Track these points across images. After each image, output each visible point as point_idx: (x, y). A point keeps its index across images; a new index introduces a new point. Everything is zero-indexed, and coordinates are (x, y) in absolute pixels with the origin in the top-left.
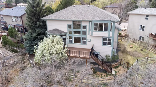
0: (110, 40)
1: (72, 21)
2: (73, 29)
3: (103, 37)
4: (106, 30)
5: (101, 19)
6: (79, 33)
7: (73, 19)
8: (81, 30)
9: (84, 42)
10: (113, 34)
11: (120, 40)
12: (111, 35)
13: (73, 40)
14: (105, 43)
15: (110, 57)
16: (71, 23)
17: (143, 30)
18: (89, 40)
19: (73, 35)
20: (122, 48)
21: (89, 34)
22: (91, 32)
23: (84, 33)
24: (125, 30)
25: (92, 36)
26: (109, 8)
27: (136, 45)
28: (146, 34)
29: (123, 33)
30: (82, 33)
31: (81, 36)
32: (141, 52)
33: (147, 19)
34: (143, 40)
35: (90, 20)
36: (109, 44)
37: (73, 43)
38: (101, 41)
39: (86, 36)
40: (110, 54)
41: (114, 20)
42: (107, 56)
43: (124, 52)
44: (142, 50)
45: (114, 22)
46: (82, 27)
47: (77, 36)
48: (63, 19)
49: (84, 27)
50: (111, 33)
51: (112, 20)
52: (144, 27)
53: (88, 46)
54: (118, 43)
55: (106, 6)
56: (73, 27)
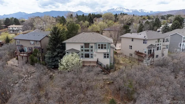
0: (108, 55)
1: (84, 43)
2: (84, 49)
3: (104, 53)
4: (105, 48)
5: (102, 42)
6: (88, 51)
7: (84, 42)
8: (90, 49)
9: (92, 57)
10: (110, 51)
11: (116, 57)
12: (108, 52)
13: (84, 56)
14: (105, 57)
15: (109, 66)
16: (83, 45)
17: (131, 48)
18: (95, 55)
19: (84, 53)
20: (117, 62)
21: (95, 51)
22: (96, 50)
23: (92, 51)
24: (120, 50)
25: (97, 52)
26: (107, 30)
27: (127, 59)
28: (132, 51)
29: (118, 52)
30: (90, 51)
31: (90, 53)
32: (130, 63)
33: (132, 41)
34: (132, 56)
35: (95, 42)
36: (108, 57)
37: (84, 58)
38: (103, 55)
39: (93, 53)
40: (109, 64)
41: (110, 42)
42: (107, 65)
43: (118, 63)
44: (130, 62)
45: (110, 43)
46: (90, 47)
47: (87, 53)
48: (78, 42)
49: (92, 47)
50: (108, 50)
51: (108, 42)
52: (131, 46)
53: (95, 59)
54: (114, 58)
55: (104, 29)
56: (84, 47)
